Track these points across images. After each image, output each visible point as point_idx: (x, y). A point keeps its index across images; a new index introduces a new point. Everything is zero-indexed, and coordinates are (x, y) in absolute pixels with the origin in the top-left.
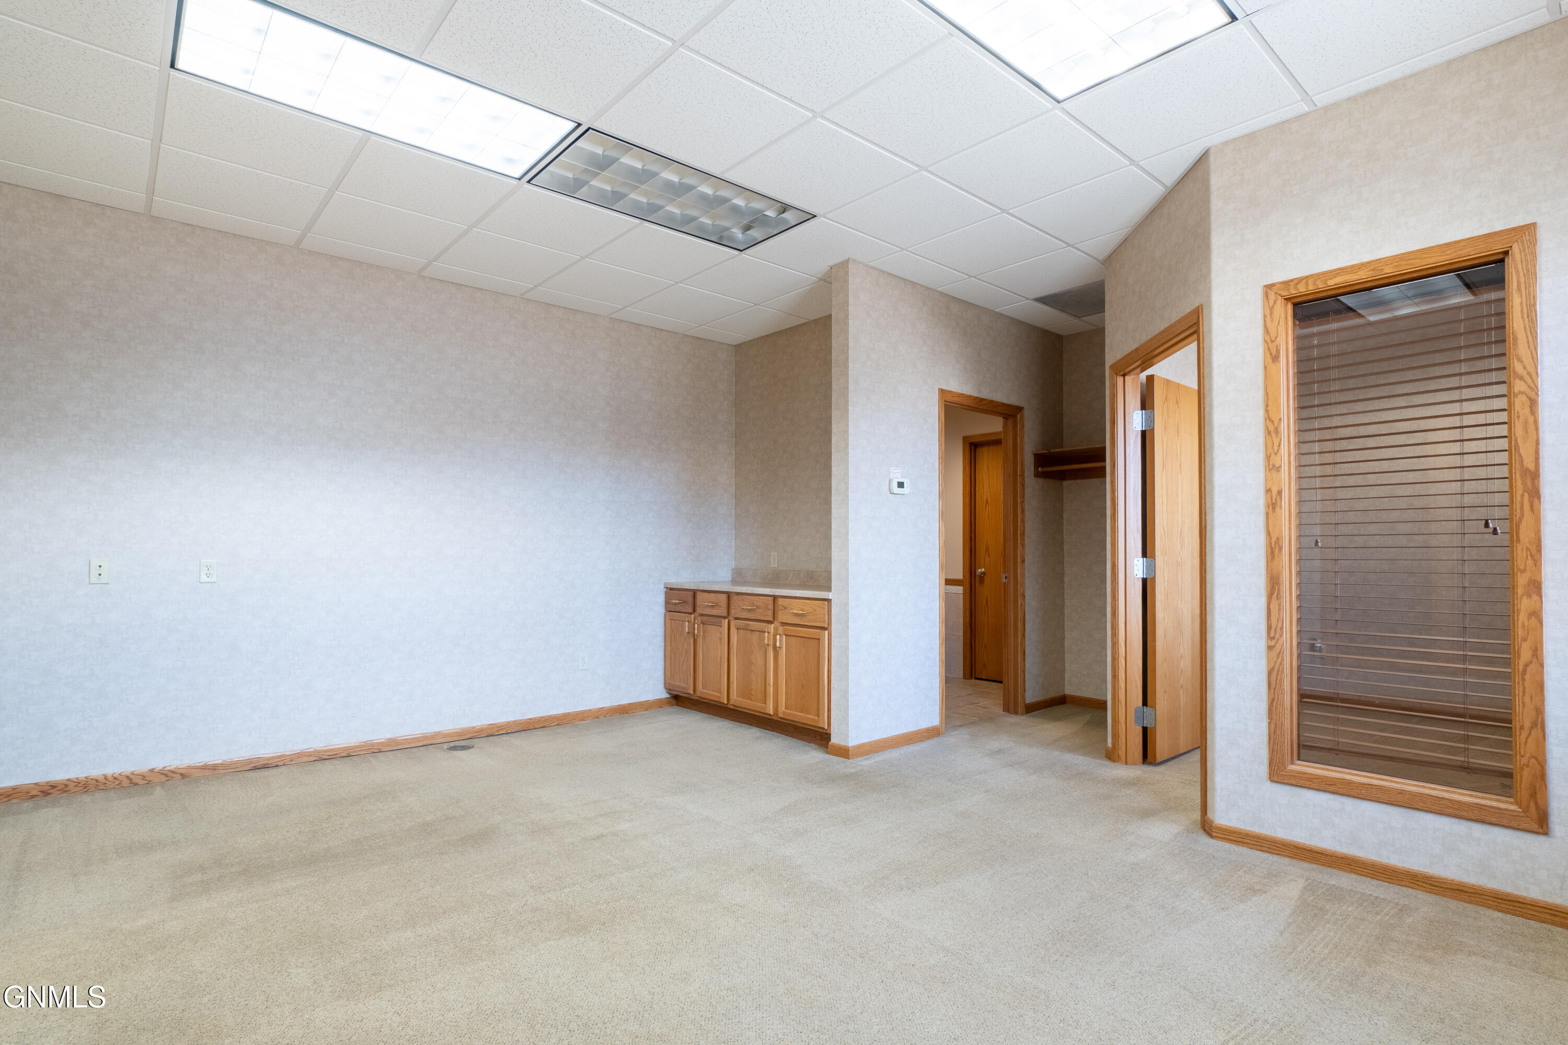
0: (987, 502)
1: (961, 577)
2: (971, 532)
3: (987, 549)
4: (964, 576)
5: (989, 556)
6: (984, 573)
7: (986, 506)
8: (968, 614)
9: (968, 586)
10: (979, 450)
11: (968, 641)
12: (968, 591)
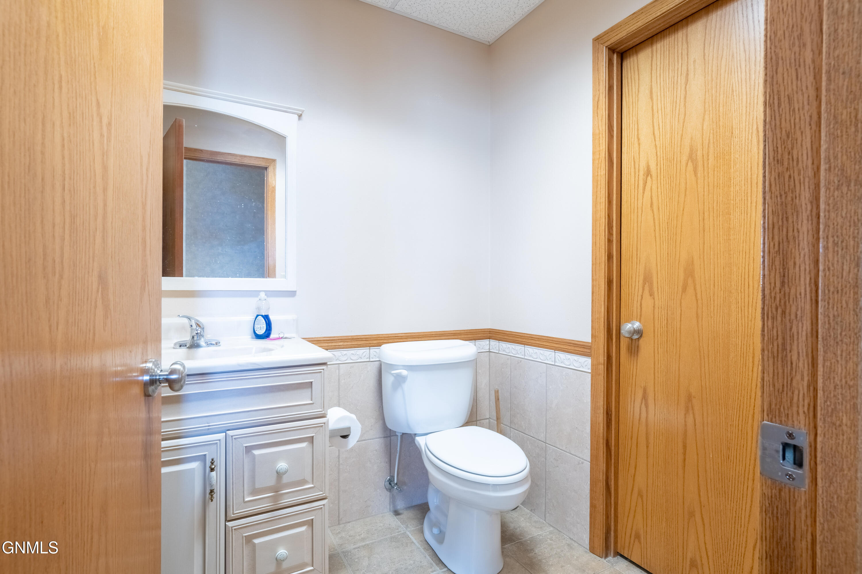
0: (648, 173)
1: (586, 337)
2: (610, 241)
3: (647, 279)
4: (593, 336)
5: (651, 294)
6: (639, 332)
7: (645, 183)
8: (601, 418)
9: (602, 359)
10: (630, 63)
11: (602, 477)
12: (602, 369)
